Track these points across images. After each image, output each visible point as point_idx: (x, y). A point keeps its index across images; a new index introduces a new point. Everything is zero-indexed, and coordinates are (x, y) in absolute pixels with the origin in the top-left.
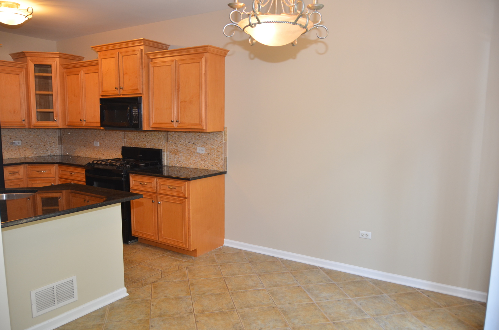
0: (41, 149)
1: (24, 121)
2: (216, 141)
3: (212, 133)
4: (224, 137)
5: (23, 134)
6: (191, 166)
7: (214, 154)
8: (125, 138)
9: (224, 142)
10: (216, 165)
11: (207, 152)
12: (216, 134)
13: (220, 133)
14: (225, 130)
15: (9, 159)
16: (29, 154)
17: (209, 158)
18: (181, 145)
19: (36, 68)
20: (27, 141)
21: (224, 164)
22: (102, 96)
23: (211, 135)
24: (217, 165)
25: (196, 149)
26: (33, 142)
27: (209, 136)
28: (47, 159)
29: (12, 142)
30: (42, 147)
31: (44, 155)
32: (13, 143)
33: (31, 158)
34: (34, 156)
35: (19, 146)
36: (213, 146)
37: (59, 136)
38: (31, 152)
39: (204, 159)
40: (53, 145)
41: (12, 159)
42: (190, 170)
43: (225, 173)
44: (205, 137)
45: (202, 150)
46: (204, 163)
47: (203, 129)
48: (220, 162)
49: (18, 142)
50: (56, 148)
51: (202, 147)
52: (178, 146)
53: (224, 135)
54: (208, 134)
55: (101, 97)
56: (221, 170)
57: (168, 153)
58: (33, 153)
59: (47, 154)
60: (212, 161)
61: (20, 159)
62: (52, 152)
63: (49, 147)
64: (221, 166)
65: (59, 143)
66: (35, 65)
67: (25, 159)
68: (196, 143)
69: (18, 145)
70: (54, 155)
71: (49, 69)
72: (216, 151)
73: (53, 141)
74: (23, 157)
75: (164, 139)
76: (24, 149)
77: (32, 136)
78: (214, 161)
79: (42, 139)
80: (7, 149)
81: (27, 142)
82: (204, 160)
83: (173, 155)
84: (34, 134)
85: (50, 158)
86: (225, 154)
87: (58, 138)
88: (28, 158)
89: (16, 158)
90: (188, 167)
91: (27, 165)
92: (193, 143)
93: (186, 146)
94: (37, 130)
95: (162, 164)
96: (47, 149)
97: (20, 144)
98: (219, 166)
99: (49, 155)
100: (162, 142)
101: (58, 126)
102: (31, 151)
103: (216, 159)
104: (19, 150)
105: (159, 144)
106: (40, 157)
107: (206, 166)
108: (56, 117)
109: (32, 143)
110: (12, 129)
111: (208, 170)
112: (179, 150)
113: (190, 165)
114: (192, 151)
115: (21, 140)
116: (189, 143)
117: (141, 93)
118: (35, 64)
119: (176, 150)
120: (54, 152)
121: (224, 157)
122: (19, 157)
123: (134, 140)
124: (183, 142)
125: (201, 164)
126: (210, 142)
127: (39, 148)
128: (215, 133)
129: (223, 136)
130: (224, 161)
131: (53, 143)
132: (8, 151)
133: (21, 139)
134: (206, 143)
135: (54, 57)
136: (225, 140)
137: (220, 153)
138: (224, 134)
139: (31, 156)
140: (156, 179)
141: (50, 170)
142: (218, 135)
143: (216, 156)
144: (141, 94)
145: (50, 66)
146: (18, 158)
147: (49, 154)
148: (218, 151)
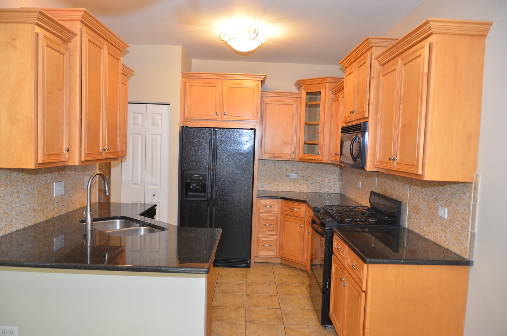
0: (318, 184)
1: (293, 153)
2: (463, 198)
3: (459, 185)
4: (474, 194)
5: (300, 167)
6: (431, 236)
7: (457, 223)
8: (378, 181)
9: (473, 204)
10: (458, 244)
11: (450, 217)
12: (464, 186)
13: (468, 185)
14: (476, 180)
15: (283, 191)
16: (304, 189)
17: (451, 230)
18: (423, 199)
19: (308, 96)
20: (303, 175)
21: (470, 246)
23: (456, 187)
24: (461, 245)
25: (437, 209)
26: (309, 176)
27: (454, 189)
28: (323, 196)
29: (288, 174)
30: (319, 182)
31: (321, 192)
32: (287, 176)
33: (306, 193)
34: (309, 191)
35: (294, 180)
36: (458, 208)
37: (339, 172)
38: (307, 187)
39: (445, 229)
40: (332, 181)
41: (286, 191)
42: (428, 244)
43: (468, 263)
44: (449, 189)
45: (444, 213)
46: (445, 236)
48: (464, 240)
49: (294, 175)
50: (335, 185)
51: (444, 207)
52: (420, 200)
53: (475, 189)
54: (454, 186)
56: (465, 257)
57: (410, 208)
58: (308, 188)
59: (324, 191)
60: (454, 235)
61: (294, 193)
62: (330, 190)
63: (327, 183)
64: (466, 249)
65: (339, 180)
66: (307, 93)
67: (300, 193)
68: (438, 199)
69: (293, 178)
70: (332, 193)
71: (318, 96)
72: (460, 219)
73: (332, 177)
74: (297, 191)
75: (408, 187)
76: (300, 183)
77: (309, 170)
78: (457, 237)
79: (319, 174)
80: (282, 181)
81: (303, 176)
82: (445, 230)
83: (414, 214)
84: (312, 168)
85: (326, 195)
86: (473, 228)
87: (339, 174)
88: (303, 193)
89: (290, 192)
90: (427, 237)
91: (283, 200)
92: (435, 197)
93: (428, 202)
94: (315, 164)
95: (399, 225)
96: (325, 185)
97: (296, 177)
98: (463, 247)
99: (326, 192)
100: (406, 191)
101: (321, 160)
102: (307, 186)
103: (460, 233)
104: (294, 184)
105: (403, 193)
106: (316, 193)
107: (446, 243)
108: (320, 150)
109: (308, 178)
111: (448, 250)
112: (420, 207)
113: (429, 234)
114: (433, 211)
115: (298, 174)
116: (432, 198)
117: (367, 116)
118: (307, 92)
119: (417, 207)
120: (333, 190)
121: (471, 232)
122: (293, 190)
123: (384, 184)
124: (426, 195)
125: (442, 238)
126: (454, 200)
127: (316, 183)
128: (462, 185)
129: (472, 192)
130: (470, 241)
131: (333, 180)
132: (283, 184)
133: (298, 172)
134: (449, 201)
135: (324, 82)
136: (475, 200)
137: (466, 224)
138: (475, 187)
139: (306, 191)
140: (346, 246)
141: (300, 209)
142: (466, 188)
143: (460, 228)
145: (320, 93)
146: (292, 192)
147: (327, 191)
148: (463, 219)
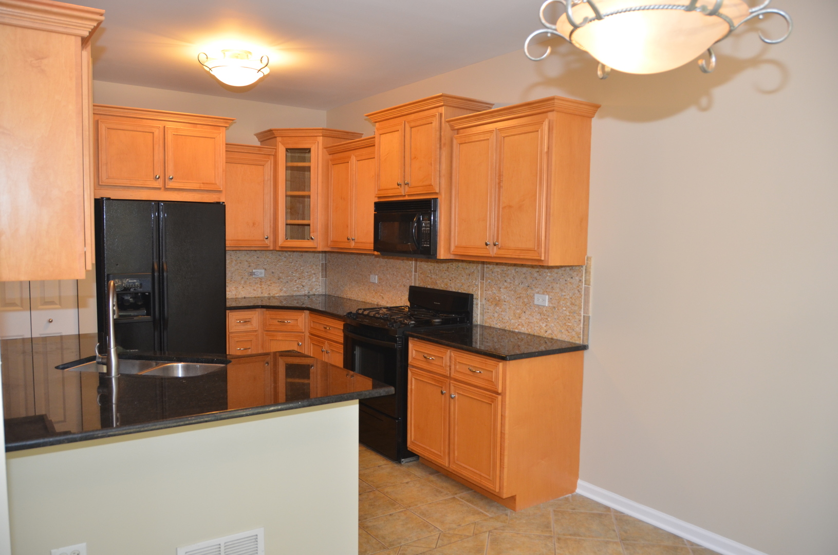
0: (295, 284)
1: (267, 238)
2: (571, 283)
3: (563, 269)
4: (585, 277)
5: (268, 259)
6: (523, 329)
7: (564, 309)
8: (416, 271)
9: (585, 287)
10: (567, 330)
11: (552, 304)
12: (570, 269)
13: (577, 268)
14: (587, 263)
15: (245, 298)
16: (276, 292)
17: (556, 317)
18: (506, 288)
19: (289, 154)
20: (273, 271)
21: (583, 331)
22: (379, 197)
23: (560, 271)
24: (570, 331)
25: (532, 298)
26: (282, 272)
27: (557, 273)
28: (302, 301)
29: (251, 271)
30: (296, 281)
31: (298, 294)
32: (252, 274)
33: (278, 298)
34: (282, 295)
35: (261, 279)
36: (564, 294)
37: (322, 264)
38: (279, 289)
39: (547, 317)
40: (313, 278)
41: (249, 298)
42: (519, 337)
43: (584, 348)
44: (549, 274)
45: (542, 300)
46: (547, 325)
47: (541, 260)
48: (576, 325)
49: (260, 272)
50: (318, 283)
51: (543, 294)
52: (501, 289)
53: (586, 273)
54: (556, 270)
55: (377, 200)
56: (577, 342)
57: (484, 302)
58: (281, 290)
59: (304, 292)
60: (560, 323)
61: (262, 298)
62: (311, 290)
63: (306, 281)
64: (578, 334)
65: (322, 275)
66: (287, 150)
67: (269, 298)
68: (532, 286)
69: (260, 276)
70: (314, 295)
71: (307, 155)
72: (568, 304)
73: (313, 272)
74: (266, 295)
75: (478, 276)
76: (269, 283)
77: (282, 263)
78: (565, 323)
79: (296, 268)
80: (243, 282)
81: (273, 273)
82: (547, 319)
83: (492, 306)
84: (285, 259)
85: (307, 298)
86: (586, 311)
87: (322, 266)
88: (274, 297)
89: (255, 297)
90: (516, 331)
92: (527, 285)
93: (515, 291)
94: (289, 253)
95: (471, 322)
96: (304, 284)
97: (263, 275)
98: (574, 333)
99: (306, 294)
100: (474, 282)
101: (315, 248)
102: (279, 286)
103: (569, 319)
104: (261, 285)
105: (469, 284)
106: (293, 296)
107: (549, 332)
108: (313, 233)
109: (281, 275)
110: (252, 252)
111: (552, 339)
112: (502, 297)
113: (520, 327)
114: (525, 300)
115: (265, 269)
116: (521, 286)
117: (437, 191)
118: (287, 147)
119: (497, 298)
120: (314, 290)
121: (584, 317)
122: (260, 295)
123: (430, 276)
124: (510, 283)
125: (541, 328)
126: (558, 285)
127: (291, 281)
128: (568, 269)
129: (582, 275)
130: (583, 325)
131: (314, 275)
132: (245, 286)
133: (265, 267)
134: (551, 287)
135: (316, 135)
136: (587, 282)
137: (576, 308)
138: (586, 270)
139: (278, 295)
140: (449, 350)
142: (574, 271)
143: (568, 314)
144: (436, 193)
145: (308, 150)
146: (259, 297)
147: (307, 292)
148: (572, 304)
